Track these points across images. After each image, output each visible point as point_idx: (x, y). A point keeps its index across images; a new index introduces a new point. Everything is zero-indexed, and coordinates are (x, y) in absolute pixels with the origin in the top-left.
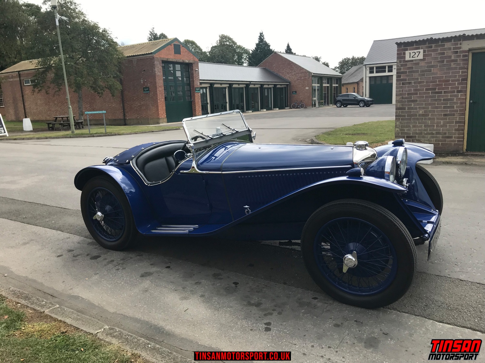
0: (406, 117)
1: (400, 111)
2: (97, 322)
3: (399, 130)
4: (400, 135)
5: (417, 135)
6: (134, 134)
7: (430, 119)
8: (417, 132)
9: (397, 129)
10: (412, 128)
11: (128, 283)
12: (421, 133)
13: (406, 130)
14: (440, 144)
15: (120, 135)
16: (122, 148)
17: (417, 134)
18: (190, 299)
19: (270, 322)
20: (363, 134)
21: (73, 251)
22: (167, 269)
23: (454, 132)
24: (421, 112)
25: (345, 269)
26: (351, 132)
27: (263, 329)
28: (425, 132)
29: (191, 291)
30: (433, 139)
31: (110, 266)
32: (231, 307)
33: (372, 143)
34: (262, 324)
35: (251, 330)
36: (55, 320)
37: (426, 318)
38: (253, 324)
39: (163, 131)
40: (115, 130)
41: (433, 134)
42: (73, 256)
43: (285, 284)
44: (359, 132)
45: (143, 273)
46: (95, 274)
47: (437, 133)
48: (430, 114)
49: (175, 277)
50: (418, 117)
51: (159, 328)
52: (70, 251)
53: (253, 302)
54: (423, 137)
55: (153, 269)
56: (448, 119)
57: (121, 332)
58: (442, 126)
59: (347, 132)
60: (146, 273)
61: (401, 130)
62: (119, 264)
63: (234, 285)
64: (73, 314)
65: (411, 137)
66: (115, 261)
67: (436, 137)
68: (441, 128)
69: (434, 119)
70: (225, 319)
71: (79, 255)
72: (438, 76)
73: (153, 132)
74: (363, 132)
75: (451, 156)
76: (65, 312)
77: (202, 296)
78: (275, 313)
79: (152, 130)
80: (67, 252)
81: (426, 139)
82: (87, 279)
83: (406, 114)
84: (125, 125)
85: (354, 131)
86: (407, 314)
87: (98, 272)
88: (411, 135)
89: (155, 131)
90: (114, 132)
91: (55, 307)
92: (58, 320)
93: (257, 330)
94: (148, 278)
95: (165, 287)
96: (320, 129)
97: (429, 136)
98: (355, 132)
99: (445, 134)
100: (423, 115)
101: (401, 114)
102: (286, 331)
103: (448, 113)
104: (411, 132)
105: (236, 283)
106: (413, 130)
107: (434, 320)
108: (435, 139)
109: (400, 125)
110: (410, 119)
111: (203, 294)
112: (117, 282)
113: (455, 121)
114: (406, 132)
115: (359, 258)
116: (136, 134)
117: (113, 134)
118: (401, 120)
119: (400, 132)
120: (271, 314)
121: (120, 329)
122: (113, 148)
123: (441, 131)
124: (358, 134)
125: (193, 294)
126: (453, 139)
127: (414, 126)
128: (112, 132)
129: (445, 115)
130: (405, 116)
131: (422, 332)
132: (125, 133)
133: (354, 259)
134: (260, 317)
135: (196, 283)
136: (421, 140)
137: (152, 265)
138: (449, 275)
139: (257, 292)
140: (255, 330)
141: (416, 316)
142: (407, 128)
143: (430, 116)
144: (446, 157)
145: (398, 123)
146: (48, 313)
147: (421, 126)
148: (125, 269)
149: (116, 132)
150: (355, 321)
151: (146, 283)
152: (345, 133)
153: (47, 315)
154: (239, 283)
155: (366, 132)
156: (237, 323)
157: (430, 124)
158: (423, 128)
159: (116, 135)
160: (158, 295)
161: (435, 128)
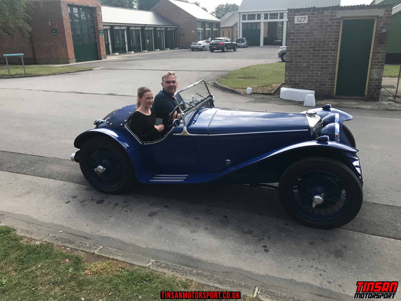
0: (294, 69)
1: (289, 64)
2: (142, 258)
3: (288, 79)
4: (288, 82)
5: (301, 83)
6: (52, 75)
7: (311, 70)
8: (301, 80)
9: (286, 78)
10: (297, 77)
11: (142, 222)
12: (304, 81)
13: (293, 79)
14: (318, 90)
15: (40, 76)
16: (53, 91)
17: (301, 81)
18: (198, 232)
19: (266, 245)
20: (251, 77)
21: (77, 197)
22: (166, 208)
23: (328, 81)
24: (304, 65)
25: (314, 205)
26: (242, 76)
27: (263, 251)
28: (307, 81)
29: (196, 225)
30: (312, 86)
31: (117, 208)
32: (232, 236)
33: (263, 86)
34: (260, 247)
35: (255, 252)
36: (108, 259)
37: (364, 233)
38: (254, 247)
39: (78, 71)
40: (32, 70)
41: (312, 82)
42: (80, 202)
43: (260, 214)
44: (248, 76)
45: (149, 213)
46: (109, 217)
47: (316, 82)
48: (311, 67)
49: (177, 215)
50: (302, 69)
51: (188, 257)
52: (74, 197)
53: (246, 231)
54: (306, 84)
55: (155, 209)
56: (324, 71)
57: (166, 263)
58: (319, 76)
59: (239, 76)
60: (152, 213)
61: (289, 78)
62: (124, 206)
63: (224, 218)
64: (118, 252)
65: (296, 84)
66: (119, 204)
67: (315, 84)
68: (319, 78)
69: (314, 71)
70: (233, 246)
71: (85, 201)
72: (318, 37)
73: (69, 73)
74: (252, 76)
75: (326, 99)
76: (111, 252)
77: (206, 229)
78: (266, 238)
79: (68, 71)
80: (72, 198)
81: (308, 86)
82: (106, 221)
83: (293, 66)
84: (36, 63)
85: (244, 74)
86: (351, 231)
87: (110, 215)
88: (297, 83)
89: (71, 72)
90: (33, 73)
91: (100, 248)
92: (110, 259)
93: (259, 252)
94: (155, 216)
95: (174, 224)
96: (216, 72)
97: (310, 84)
98: (245, 76)
99: (322, 82)
100: (306, 67)
101: (289, 66)
102: (280, 251)
103: (324, 66)
104: (297, 80)
105: (225, 217)
106: (298, 79)
107: (369, 234)
108: (314, 86)
109: (289, 74)
110: (296, 70)
111: (206, 227)
112: (133, 222)
113: (328, 72)
114: (293, 80)
115: (324, 198)
116: (54, 75)
117: (32, 75)
118: (290, 71)
119: (289, 80)
120: (263, 239)
121: (164, 262)
122: (43, 91)
123: (319, 80)
124: (248, 77)
125: (198, 227)
126: (327, 86)
127: (299, 76)
128: (31, 73)
129: (322, 68)
130: (292, 68)
131: (365, 243)
132: (44, 74)
133: (321, 199)
134: (256, 242)
135: (196, 218)
136: (304, 87)
137: (152, 205)
138: (366, 200)
139: (244, 222)
140: (258, 252)
141: (358, 232)
142: (294, 77)
143: (311, 69)
144: (323, 100)
145: (287, 73)
146: (98, 254)
147: (304, 76)
148: (131, 210)
149: (35, 73)
150: (321, 239)
151: (157, 221)
152: (237, 76)
153: (98, 256)
154: (227, 216)
155: (253, 76)
156: (242, 248)
157: (310, 75)
158: (306, 77)
159: (35, 76)
160: (172, 231)
161: (315, 77)
